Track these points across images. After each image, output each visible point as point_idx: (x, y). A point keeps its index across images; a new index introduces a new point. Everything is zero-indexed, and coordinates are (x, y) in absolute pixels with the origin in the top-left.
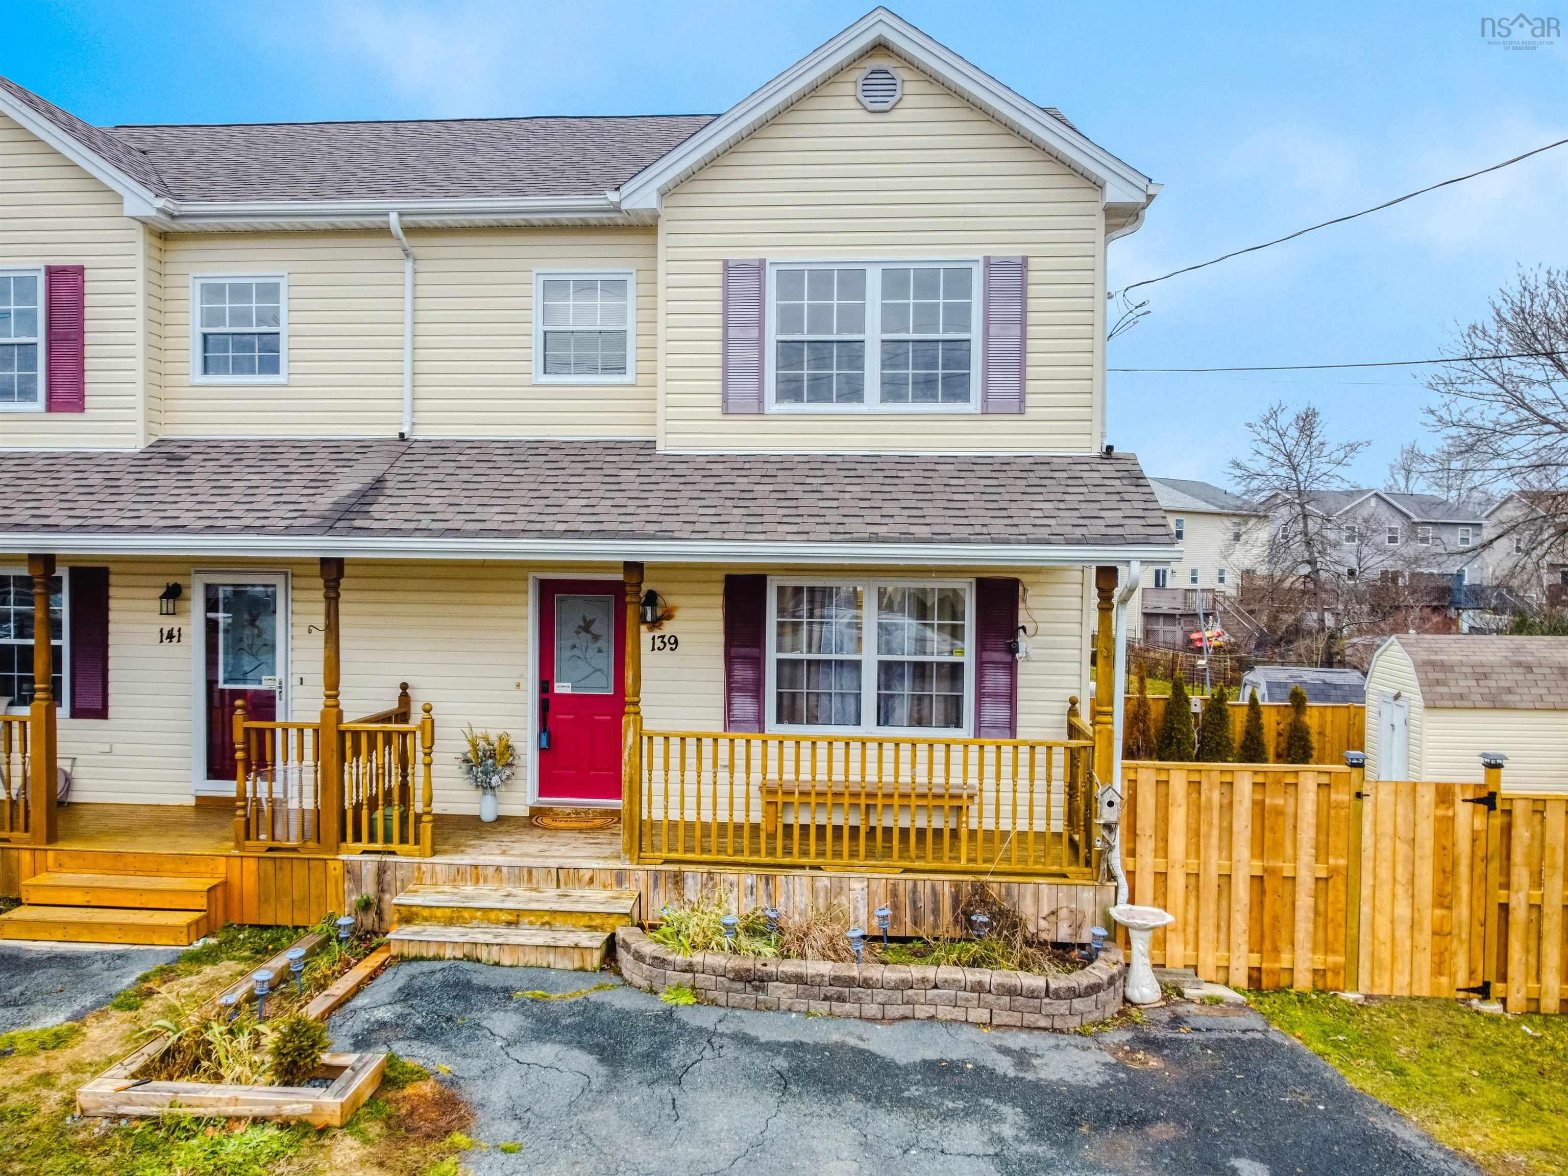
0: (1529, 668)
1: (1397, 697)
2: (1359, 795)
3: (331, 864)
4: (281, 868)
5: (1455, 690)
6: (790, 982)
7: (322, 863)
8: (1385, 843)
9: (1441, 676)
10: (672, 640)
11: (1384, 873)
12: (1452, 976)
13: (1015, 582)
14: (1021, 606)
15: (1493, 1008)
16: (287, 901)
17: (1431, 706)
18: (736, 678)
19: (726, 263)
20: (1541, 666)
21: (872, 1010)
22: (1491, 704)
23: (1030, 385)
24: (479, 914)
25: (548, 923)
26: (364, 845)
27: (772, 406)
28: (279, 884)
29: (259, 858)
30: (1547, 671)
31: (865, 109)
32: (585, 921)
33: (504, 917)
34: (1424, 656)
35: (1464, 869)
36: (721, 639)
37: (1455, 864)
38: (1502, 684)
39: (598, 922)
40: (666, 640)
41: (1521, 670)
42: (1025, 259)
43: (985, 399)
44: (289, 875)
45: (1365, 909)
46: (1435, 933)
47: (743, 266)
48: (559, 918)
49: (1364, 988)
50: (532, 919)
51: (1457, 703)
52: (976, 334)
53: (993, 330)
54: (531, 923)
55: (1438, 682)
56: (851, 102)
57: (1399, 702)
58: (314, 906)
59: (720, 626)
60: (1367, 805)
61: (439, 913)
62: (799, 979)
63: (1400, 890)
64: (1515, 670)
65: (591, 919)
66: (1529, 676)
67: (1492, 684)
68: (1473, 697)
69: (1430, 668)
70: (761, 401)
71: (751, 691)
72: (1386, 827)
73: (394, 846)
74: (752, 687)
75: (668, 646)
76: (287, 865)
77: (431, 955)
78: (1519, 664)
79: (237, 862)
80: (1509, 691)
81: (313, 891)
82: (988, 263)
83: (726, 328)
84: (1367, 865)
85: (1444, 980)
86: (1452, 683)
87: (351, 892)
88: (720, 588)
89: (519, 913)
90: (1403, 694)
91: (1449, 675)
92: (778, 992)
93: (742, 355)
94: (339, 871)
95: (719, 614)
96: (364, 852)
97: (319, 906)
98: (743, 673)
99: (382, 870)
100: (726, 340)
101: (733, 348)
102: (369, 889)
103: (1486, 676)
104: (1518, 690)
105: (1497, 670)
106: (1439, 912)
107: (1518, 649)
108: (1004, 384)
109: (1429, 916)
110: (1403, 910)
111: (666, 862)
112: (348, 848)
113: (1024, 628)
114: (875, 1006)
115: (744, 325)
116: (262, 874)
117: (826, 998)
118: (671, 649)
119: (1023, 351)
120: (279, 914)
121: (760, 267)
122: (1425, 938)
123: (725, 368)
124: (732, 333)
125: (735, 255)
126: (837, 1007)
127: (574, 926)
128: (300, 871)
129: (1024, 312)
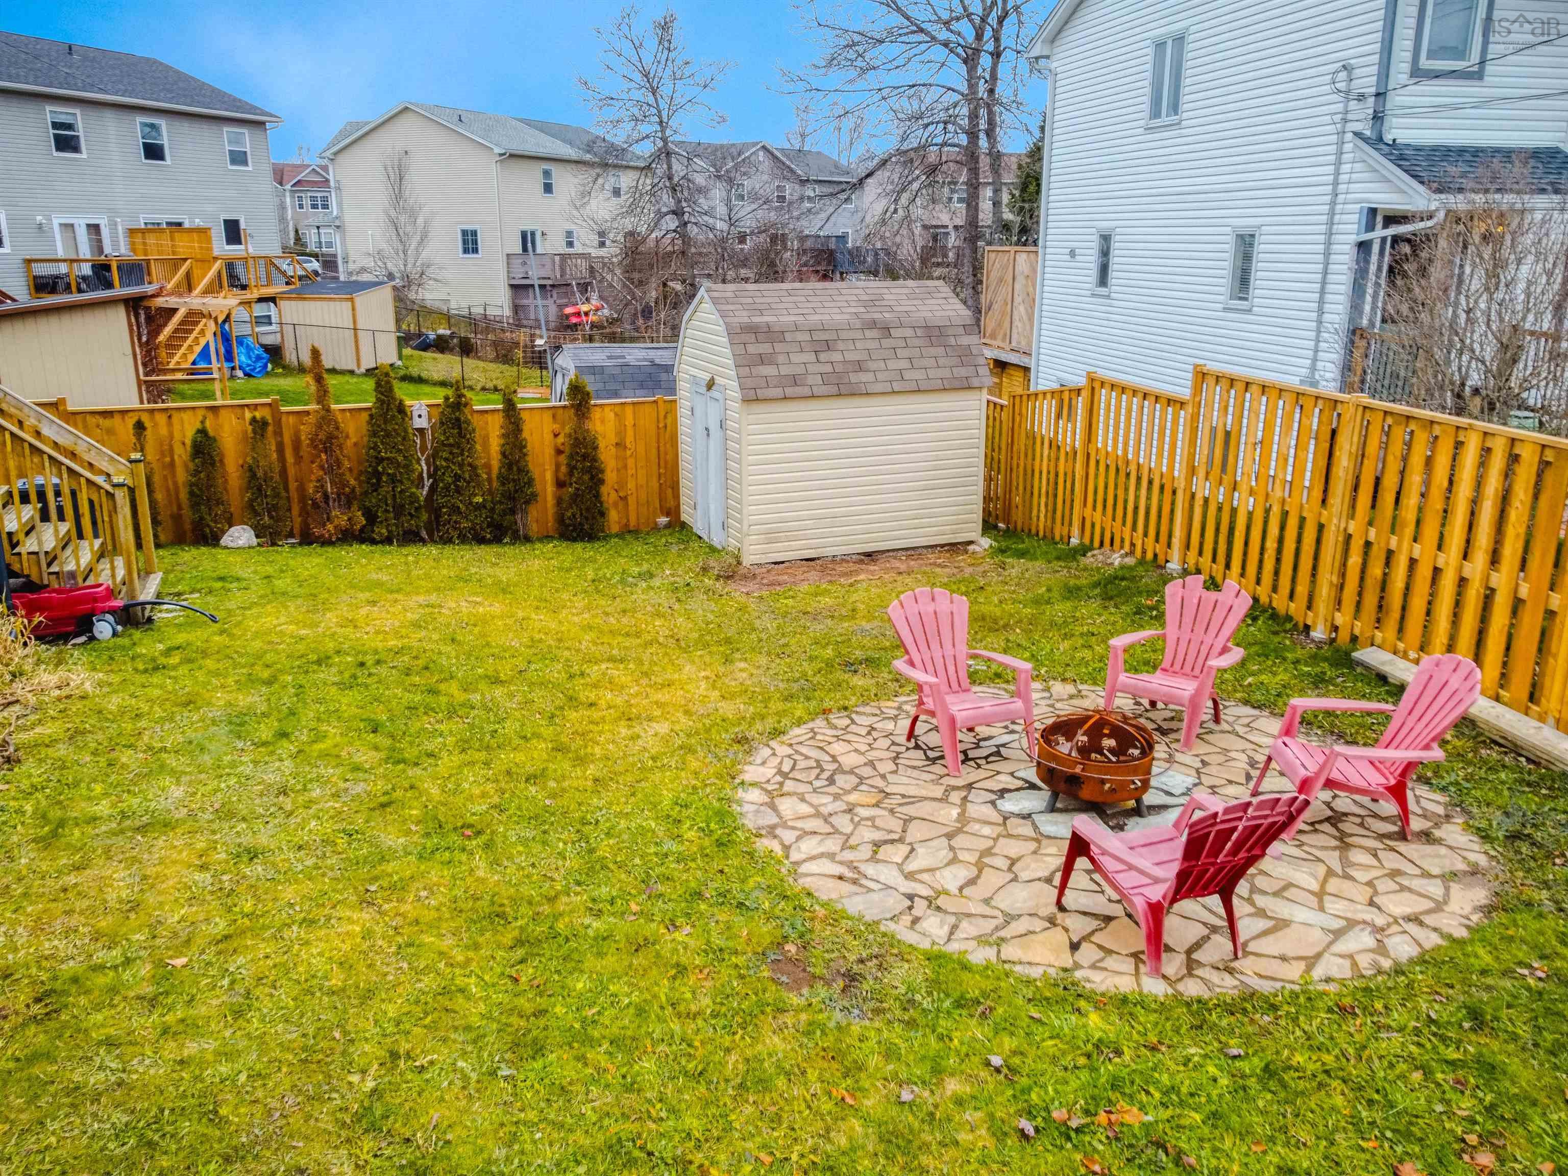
0: (886, 330)
1: (710, 385)
5: (785, 370)
9: (765, 348)
17: (752, 398)
20: (901, 326)
22: (834, 390)
30: (909, 332)
34: (743, 318)
38: (850, 356)
41: (874, 333)
51: (789, 391)
55: (762, 360)
57: (714, 393)
64: (868, 334)
66: (886, 343)
67: (836, 357)
68: (810, 380)
69: (751, 338)
78: (873, 324)
80: (860, 367)
86: (781, 359)
90: (718, 380)
91: (779, 347)
103: (828, 346)
104: (872, 365)
105: (844, 335)
107: (872, 303)
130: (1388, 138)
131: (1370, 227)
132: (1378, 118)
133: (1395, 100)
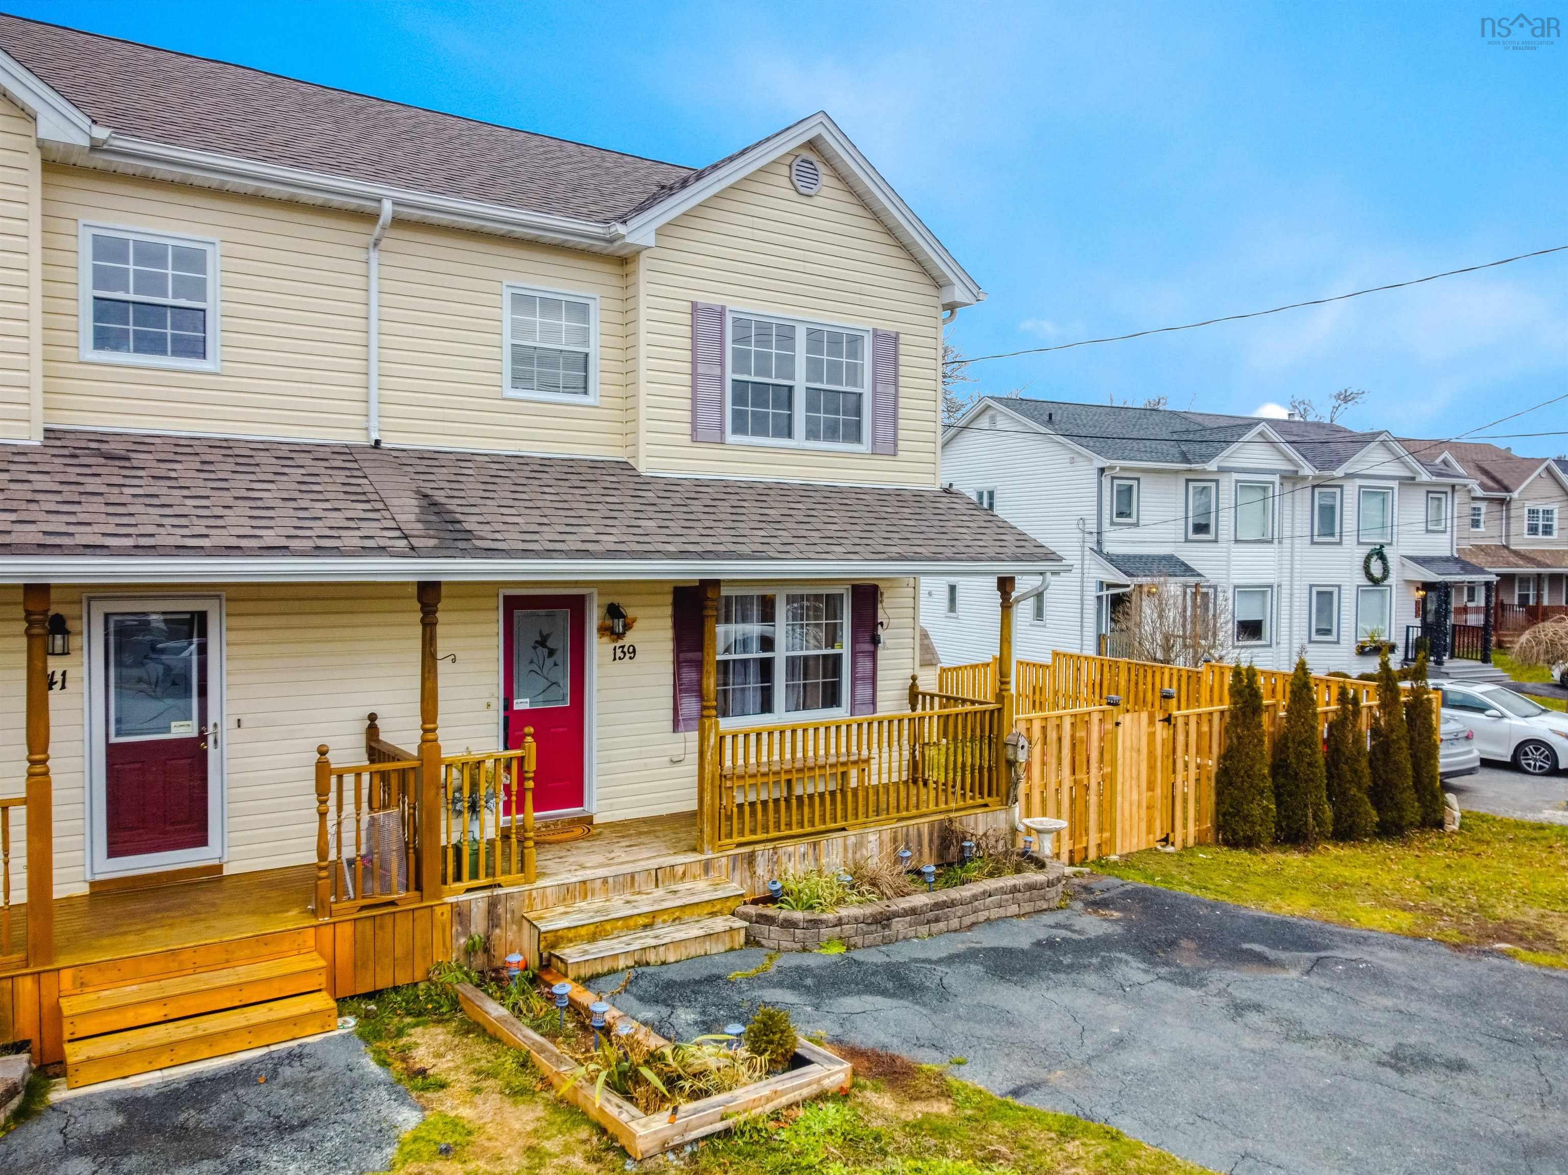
2: (1117, 724)
3: (438, 910)
4: (382, 927)
6: (907, 915)
7: (429, 910)
8: (1128, 754)
10: (631, 649)
11: (1127, 773)
12: (1154, 834)
13: (876, 587)
14: (880, 606)
15: (1170, 849)
16: (388, 961)
18: (685, 681)
19: (694, 305)
21: (955, 923)
23: (901, 434)
24: (620, 923)
25: (678, 918)
26: (467, 883)
27: (731, 438)
28: (378, 944)
29: (355, 920)
31: (797, 191)
32: (708, 909)
33: (642, 921)
35: (1159, 764)
36: (670, 645)
37: (1155, 761)
39: (718, 907)
40: (626, 650)
42: (897, 334)
43: (874, 443)
44: (391, 930)
45: (1119, 799)
46: (1148, 808)
47: (709, 309)
48: (688, 911)
49: (1118, 852)
50: (666, 917)
52: (866, 390)
53: (880, 388)
54: (664, 922)
56: (785, 182)
58: (418, 959)
59: (669, 634)
60: (1120, 728)
61: (583, 931)
62: (913, 911)
63: (1134, 782)
65: (713, 906)
70: (723, 432)
71: (692, 691)
72: (1128, 744)
73: (500, 879)
74: (696, 688)
75: (628, 655)
76: (389, 921)
77: (606, 969)
79: (329, 930)
81: (418, 943)
82: (876, 334)
83: (694, 363)
84: (1120, 769)
85: (1151, 836)
87: (458, 935)
88: (669, 599)
89: (654, 914)
92: (898, 925)
93: (708, 390)
94: (447, 916)
95: (669, 622)
96: (469, 890)
97: (424, 958)
98: (689, 675)
99: (493, 904)
100: (694, 374)
101: (701, 381)
102: (478, 926)
106: (1150, 793)
108: (885, 431)
109: (1145, 795)
110: (1135, 797)
111: (740, 845)
112: (451, 890)
113: (882, 624)
114: (956, 920)
115: (709, 363)
116: (358, 937)
117: (928, 922)
118: (631, 658)
119: (896, 407)
120: (378, 978)
121: (721, 313)
122: (1144, 812)
123: (694, 399)
124: (701, 369)
125: (704, 299)
126: (936, 927)
127: (699, 915)
128: (403, 925)
129: (896, 376)
130: (1105, 551)
131: (1101, 590)
132: (1099, 543)
133: (1106, 536)
